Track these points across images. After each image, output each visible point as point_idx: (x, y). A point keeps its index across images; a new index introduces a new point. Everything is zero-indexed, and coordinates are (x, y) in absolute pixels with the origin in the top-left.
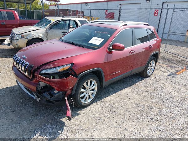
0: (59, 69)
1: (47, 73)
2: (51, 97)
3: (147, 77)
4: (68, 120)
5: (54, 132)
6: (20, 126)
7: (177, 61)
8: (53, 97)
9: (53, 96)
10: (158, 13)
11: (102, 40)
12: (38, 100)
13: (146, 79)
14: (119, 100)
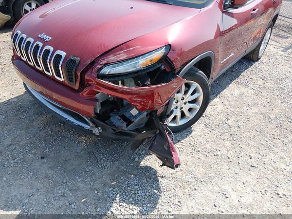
1: (112, 72)
2: (127, 125)
3: (259, 59)
4: (163, 165)
5: (148, 194)
8: (132, 124)
9: (131, 122)
12: (96, 131)
13: (256, 64)
14: (232, 109)
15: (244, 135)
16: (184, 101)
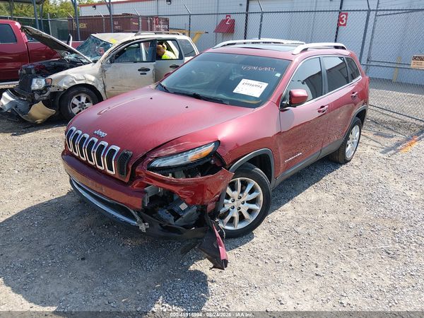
0: (191, 156)
1: (162, 165)
2: (175, 220)
3: (346, 161)
4: (214, 267)
5: (194, 296)
6: (111, 291)
7: (393, 123)
8: (180, 219)
9: (180, 217)
10: (346, 19)
11: (265, 85)
12: (143, 227)
13: (344, 167)
14: (304, 216)
15: (314, 243)
16: (242, 200)
